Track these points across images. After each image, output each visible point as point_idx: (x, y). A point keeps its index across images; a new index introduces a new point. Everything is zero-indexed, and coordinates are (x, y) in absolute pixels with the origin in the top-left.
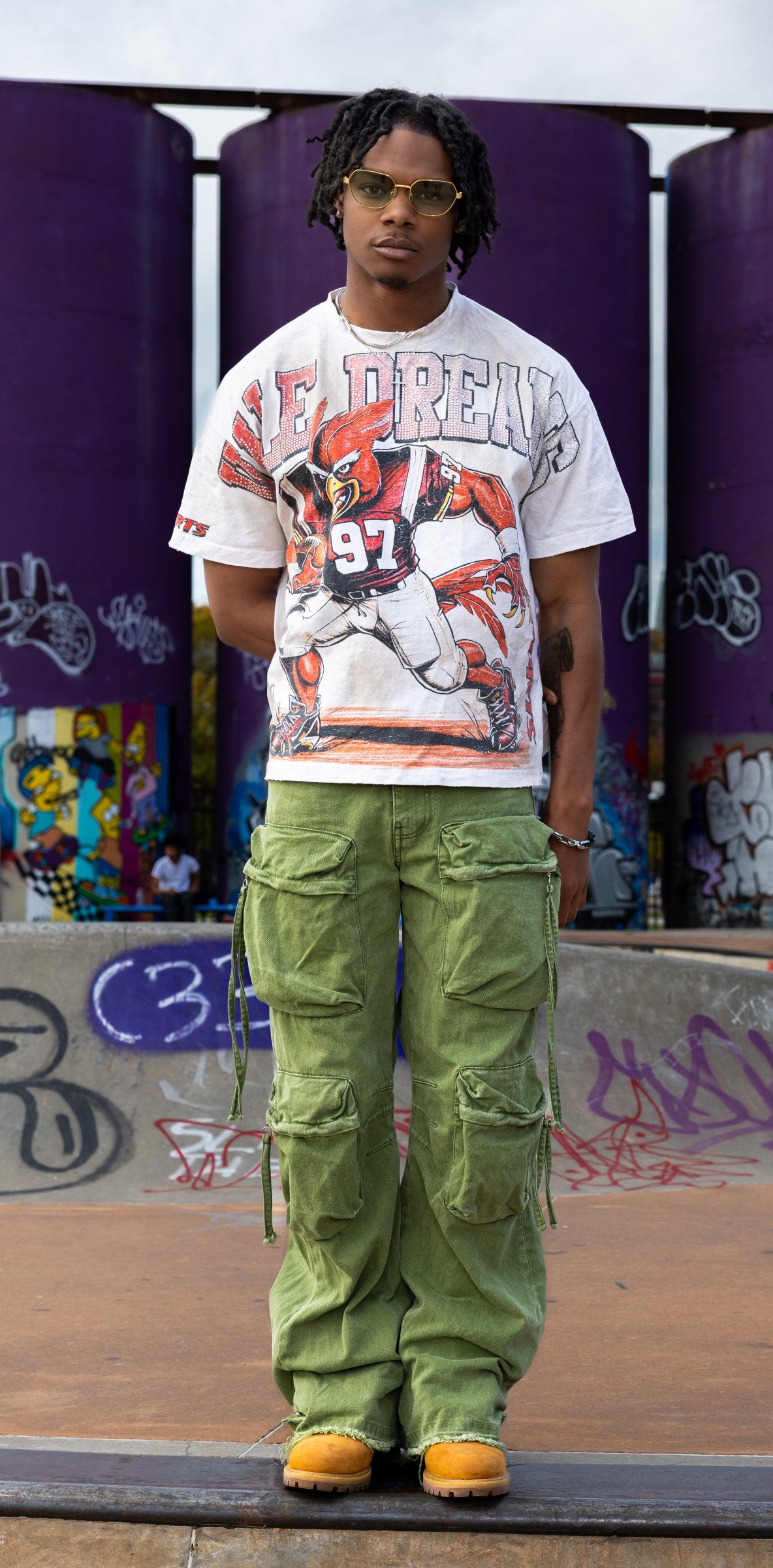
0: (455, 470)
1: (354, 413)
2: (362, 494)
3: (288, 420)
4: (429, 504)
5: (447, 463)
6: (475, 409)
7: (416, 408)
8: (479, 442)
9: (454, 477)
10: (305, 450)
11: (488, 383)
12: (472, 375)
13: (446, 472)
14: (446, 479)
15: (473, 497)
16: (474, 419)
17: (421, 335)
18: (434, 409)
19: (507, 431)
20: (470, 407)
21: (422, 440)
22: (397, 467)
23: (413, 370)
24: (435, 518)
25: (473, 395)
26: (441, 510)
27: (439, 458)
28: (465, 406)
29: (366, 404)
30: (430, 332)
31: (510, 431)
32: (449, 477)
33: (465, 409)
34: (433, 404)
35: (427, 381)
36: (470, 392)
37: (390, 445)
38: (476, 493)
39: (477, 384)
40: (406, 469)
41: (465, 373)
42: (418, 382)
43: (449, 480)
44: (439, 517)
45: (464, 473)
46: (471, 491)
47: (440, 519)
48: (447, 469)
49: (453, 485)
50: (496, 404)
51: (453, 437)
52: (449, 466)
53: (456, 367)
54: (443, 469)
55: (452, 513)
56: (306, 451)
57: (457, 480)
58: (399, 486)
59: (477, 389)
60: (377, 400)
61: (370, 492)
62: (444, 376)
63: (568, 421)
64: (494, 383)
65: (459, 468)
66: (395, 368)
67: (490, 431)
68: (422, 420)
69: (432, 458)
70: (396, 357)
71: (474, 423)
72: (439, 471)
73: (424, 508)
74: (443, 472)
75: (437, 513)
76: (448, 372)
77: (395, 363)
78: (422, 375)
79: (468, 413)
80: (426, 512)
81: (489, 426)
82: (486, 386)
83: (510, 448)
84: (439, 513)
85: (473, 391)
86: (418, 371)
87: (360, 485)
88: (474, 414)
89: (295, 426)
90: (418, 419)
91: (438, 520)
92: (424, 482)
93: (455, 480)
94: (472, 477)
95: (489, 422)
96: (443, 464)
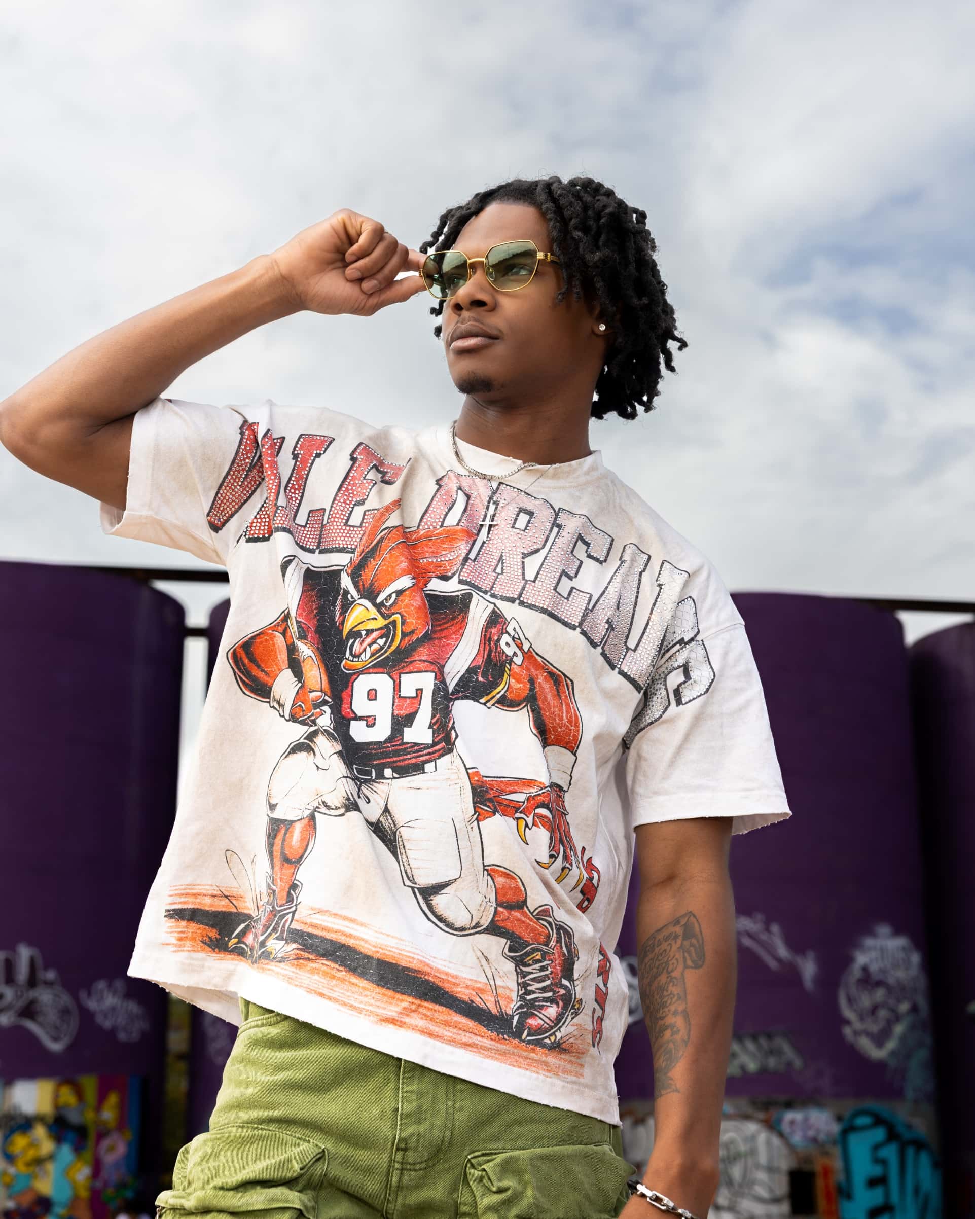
0: (520, 647)
1: (422, 533)
2: (404, 635)
3: (345, 502)
4: (481, 679)
5: (512, 633)
6: (575, 583)
7: (502, 556)
8: (565, 624)
9: (515, 654)
10: (348, 552)
11: (605, 561)
12: (587, 544)
13: (507, 644)
14: (504, 652)
15: (531, 690)
16: (570, 594)
17: (542, 474)
18: (523, 563)
19: (607, 626)
20: (570, 578)
21: (493, 596)
22: (453, 619)
23: (512, 510)
24: (483, 701)
25: (580, 566)
26: (494, 693)
27: (506, 623)
28: (564, 573)
29: (442, 526)
30: (555, 476)
31: (611, 627)
32: (509, 651)
33: (564, 578)
34: (525, 556)
35: (527, 526)
36: (578, 562)
37: (452, 587)
38: (537, 685)
39: (590, 556)
40: (463, 624)
41: (580, 538)
42: (515, 523)
43: (507, 656)
44: (488, 701)
45: (529, 656)
46: (532, 681)
47: (488, 705)
48: (510, 640)
49: (510, 665)
50: (606, 588)
51: (535, 606)
52: (513, 638)
53: (571, 526)
54: (505, 638)
55: (506, 702)
56: (349, 556)
57: (518, 660)
58: (448, 644)
59: (589, 564)
60: (458, 524)
61: (413, 632)
62: (552, 529)
63: (699, 638)
64: (614, 563)
65: (526, 648)
66: (491, 498)
67: (585, 616)
68: (502, 573)
69: (495, 620)
70: (498, 488)
71: (567, 599)
72: (499, 640)
73: (472, 682)
74: (502, 643)
75: (488, 694)
76: (559, 527)
77: (494, 492)
78: (524, 518)
79: (565, 585)
80: (473, 688)
81: (586, 609)
82: (601, 563)
83: (599, 649)
84: (490, 696)
85: (581, 562)
86: (520, 511)
87: (403, 623)
88: (573, 588)
89: (350, 514)
90: (499, 570)
91: (485, 704)
92: (482, 649)
93: (515, 659)
94: (538, 666)
95: (588, 604)
96: (507, 633)
